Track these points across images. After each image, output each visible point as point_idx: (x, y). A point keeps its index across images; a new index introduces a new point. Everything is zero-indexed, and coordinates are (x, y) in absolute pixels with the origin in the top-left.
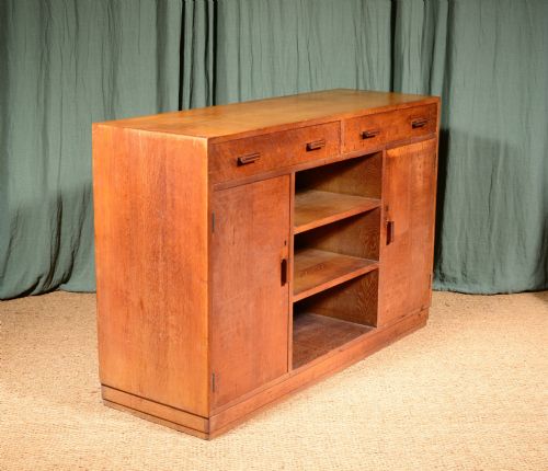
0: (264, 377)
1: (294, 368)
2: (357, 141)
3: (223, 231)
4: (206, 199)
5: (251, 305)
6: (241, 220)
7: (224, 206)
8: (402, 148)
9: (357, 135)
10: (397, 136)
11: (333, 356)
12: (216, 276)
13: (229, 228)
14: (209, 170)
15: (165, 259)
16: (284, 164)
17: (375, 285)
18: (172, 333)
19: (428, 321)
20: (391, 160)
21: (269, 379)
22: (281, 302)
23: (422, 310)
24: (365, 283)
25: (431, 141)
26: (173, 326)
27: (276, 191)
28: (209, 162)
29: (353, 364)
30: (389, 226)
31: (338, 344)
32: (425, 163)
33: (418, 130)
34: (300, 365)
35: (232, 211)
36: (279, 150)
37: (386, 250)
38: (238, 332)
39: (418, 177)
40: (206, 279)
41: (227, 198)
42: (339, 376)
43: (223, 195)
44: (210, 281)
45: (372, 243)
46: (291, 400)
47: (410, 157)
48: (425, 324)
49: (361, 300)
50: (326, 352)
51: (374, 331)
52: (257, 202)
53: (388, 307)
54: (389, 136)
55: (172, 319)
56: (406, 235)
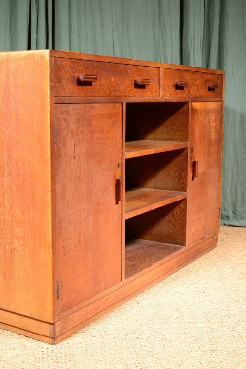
0: (102, 285)
1: (126, 277)
2: (172, 90)
3: (64, 144)
4: (48, 109)
5: (91, 218)
6: (81, 137)
7: (66, 120)
8: (202, 104)
9: (171, 84)
10: (198, 93)
11: (156, 268)
12: (58, 186)
13: (70, 142)
14: (51, 82)
15: (10, 174)
16: (117, 93)
17: (184, 211)
18: (17, 244)
19: (218, 244)
20: (194, 111)
21: (106, 287)
22: (115, 218)
23: (215, 234)
24: (176, 211)
25: (220, 103)
26: (18, 237)
27: (110, 116)
28: (51, 73)
29: (170, 275)
30: (194, 164)
31: (159, 259)
32: (216, 119)
33: (212, 92)
34: (132, 275)
35: (73, 126)
36: (113, 80)
37: (192, 184)
38: (80, 243)
39: (212, 130)
40: (49, 189)
41: (67, 112)
42: (160, 285)
43: (64, 108)
44: (53, 190)
45: (181, 178)
46: (124, 305)
47: (207, 112)
48: (216, 246)
49: (173, 225)
50: (150, 265)
51: (184, 249)
52: (94, 123)
53: (193, 230)
54: (193, 91)
55: (18, 230)
56: (204, 174)
